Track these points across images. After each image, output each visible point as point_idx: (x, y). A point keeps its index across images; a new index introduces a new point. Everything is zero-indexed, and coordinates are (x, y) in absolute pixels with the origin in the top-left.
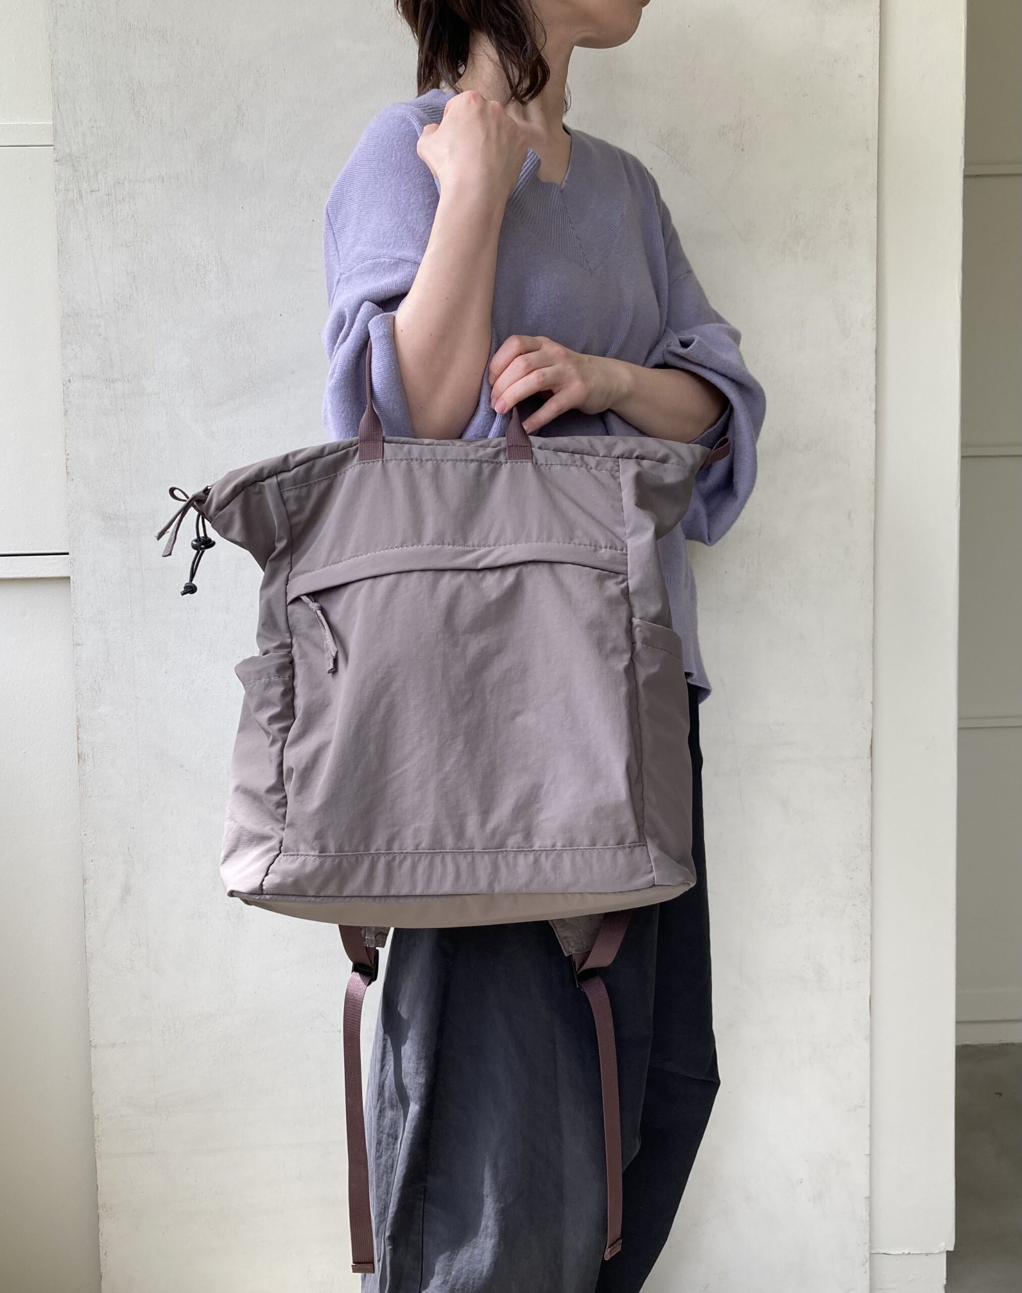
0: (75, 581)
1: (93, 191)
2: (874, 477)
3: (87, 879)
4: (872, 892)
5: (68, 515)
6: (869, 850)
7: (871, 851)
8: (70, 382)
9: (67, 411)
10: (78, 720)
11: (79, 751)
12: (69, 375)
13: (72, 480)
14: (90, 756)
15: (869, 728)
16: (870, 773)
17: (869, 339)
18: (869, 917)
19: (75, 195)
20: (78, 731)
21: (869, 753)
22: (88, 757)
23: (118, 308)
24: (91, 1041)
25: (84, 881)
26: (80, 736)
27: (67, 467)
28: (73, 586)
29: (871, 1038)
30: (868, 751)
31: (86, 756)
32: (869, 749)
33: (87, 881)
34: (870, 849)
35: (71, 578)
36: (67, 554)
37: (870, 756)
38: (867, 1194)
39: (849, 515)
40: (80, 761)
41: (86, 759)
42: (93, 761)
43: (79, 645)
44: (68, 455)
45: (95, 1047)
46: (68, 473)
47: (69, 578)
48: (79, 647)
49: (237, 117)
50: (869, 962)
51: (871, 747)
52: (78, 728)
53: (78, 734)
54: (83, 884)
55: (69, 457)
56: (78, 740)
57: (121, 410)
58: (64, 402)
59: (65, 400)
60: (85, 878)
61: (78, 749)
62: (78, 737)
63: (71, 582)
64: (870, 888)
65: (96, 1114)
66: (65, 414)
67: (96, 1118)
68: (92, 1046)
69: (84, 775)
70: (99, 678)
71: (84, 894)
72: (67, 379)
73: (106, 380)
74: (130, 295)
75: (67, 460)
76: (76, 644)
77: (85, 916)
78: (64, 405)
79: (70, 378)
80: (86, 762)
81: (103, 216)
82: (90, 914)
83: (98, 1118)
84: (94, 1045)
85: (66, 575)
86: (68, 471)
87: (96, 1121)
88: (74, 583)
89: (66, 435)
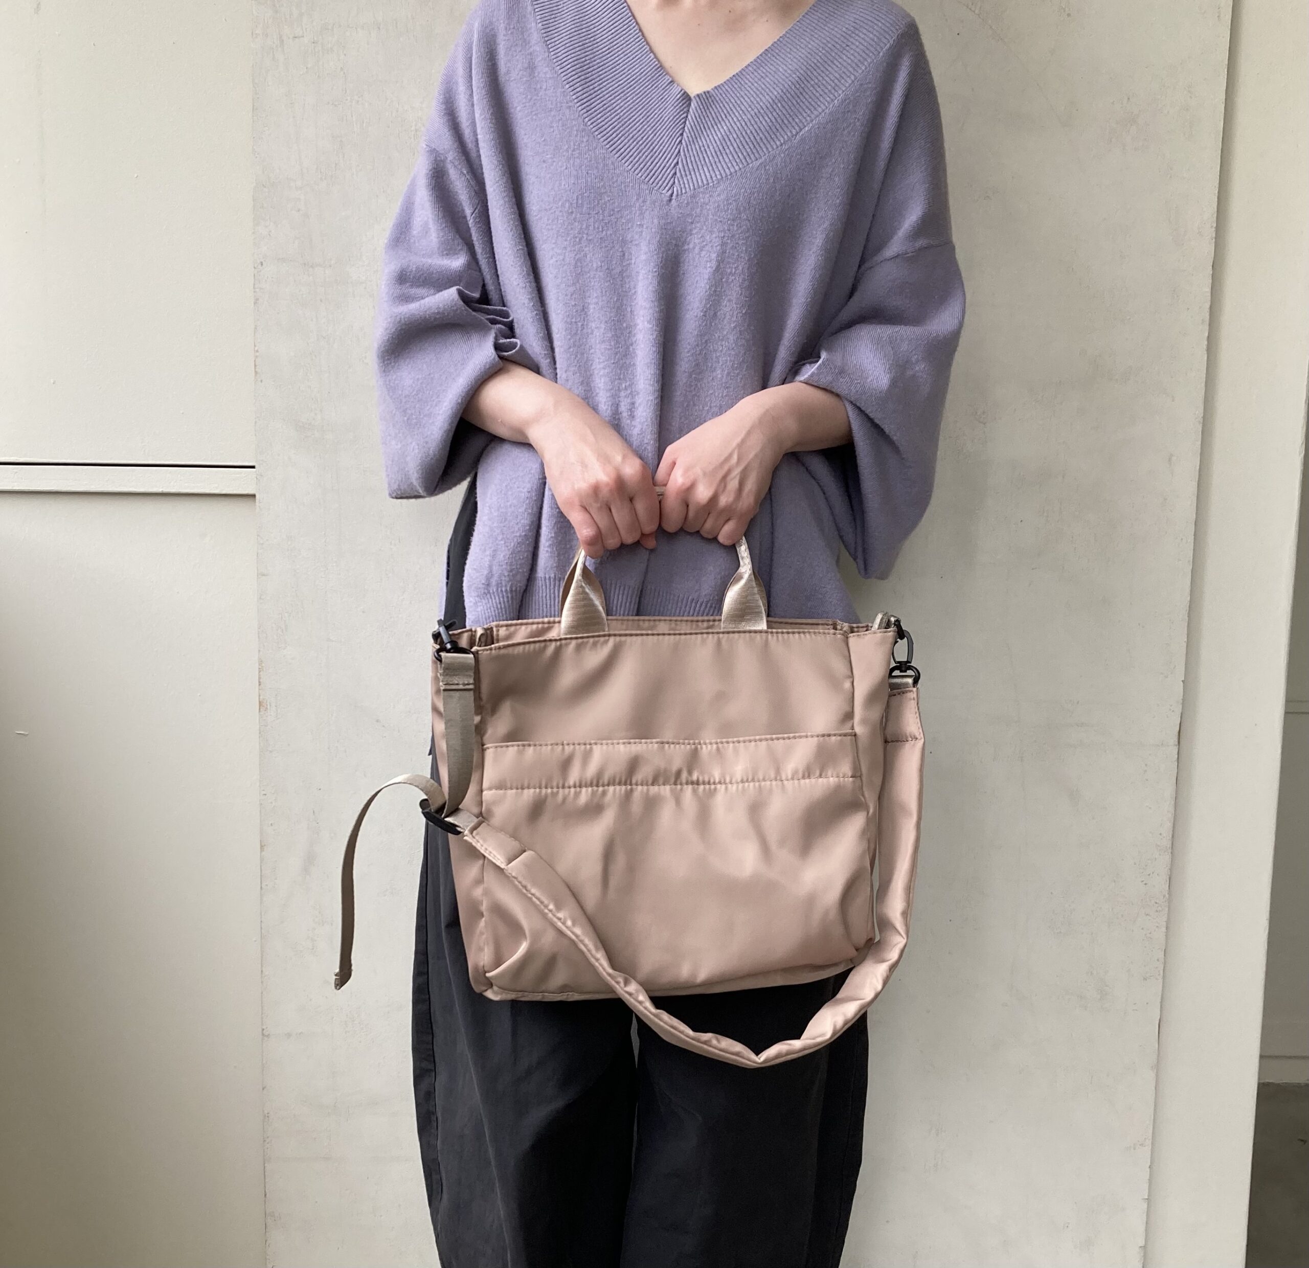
0: (262, 501)
1: (296, 37)
3: (265, 845)
4: (1170, 900)
5: (256, 423)
6: (1168, 852)
7: (1172, 853)
8: (262, 265)
9: (257, 299)
10: (261, 662)
11: (261, 697)
12: (261, 256)
13: (261, 381)
14: (273, 704)
15: (1178, 710)
16: (1177, 762)
17: (1206, 251)
19: (276, 41)
20: (259, 675)
21: (1177, 740)
23: (321, 179)
24: (263, 1030)
25: (262, 847)
26: (261, 680)
27: (255, 366)
28: (259, 506)
29: (1159, 1066)
30: (1177, 737)
31: (268, 703)
32: (1177, 734)
33: (265, 847)
34: (1170, 851)
35: (257, 496)
36: (253, 467)
37: (1177, 743)
38: (1142, 1242)
40: (261, 710)
41: (269, 707)
42: (277, 710)
43: (264, 575)
44: (257, 351)
45: (268, 1036)
46: (256, 372)
47: (254, 496)
48: (264, 578)
50: (1161, 980)
51: (1180, 732)
52: (260, 672)
53: (260, 678)
54: (261, 851)
55: (257, 354)
56: (260, 685)
57: (321, 301)
58: (254, 288)
59: (256, 286)
60: (263, 844)
61: (259, 696)
62: (259, 682)
63: (257, 501)
64: (1167, 896)
65: (266, 1112)
66: (255, 303)
67: (266, 1117)
68: (264, 1035)
69: (266, 726)
70: (286, 614)
71: (261, 862)
72: (259, 262)
73: (305, 264)
74: (336, 164)
75: (257, 357)
76: (261, 575)
77: (261, 887)
78: (254, 292)
79: (263, 261)
80: (269, 711)
81: (307, 68)
82: (267, 885)
83: (268, 1117)
84: (267, 1033)
85: (251, 492)
86: (257, 370)
87: (266, 1120)
88: (260, 502)
89: (256, 328)
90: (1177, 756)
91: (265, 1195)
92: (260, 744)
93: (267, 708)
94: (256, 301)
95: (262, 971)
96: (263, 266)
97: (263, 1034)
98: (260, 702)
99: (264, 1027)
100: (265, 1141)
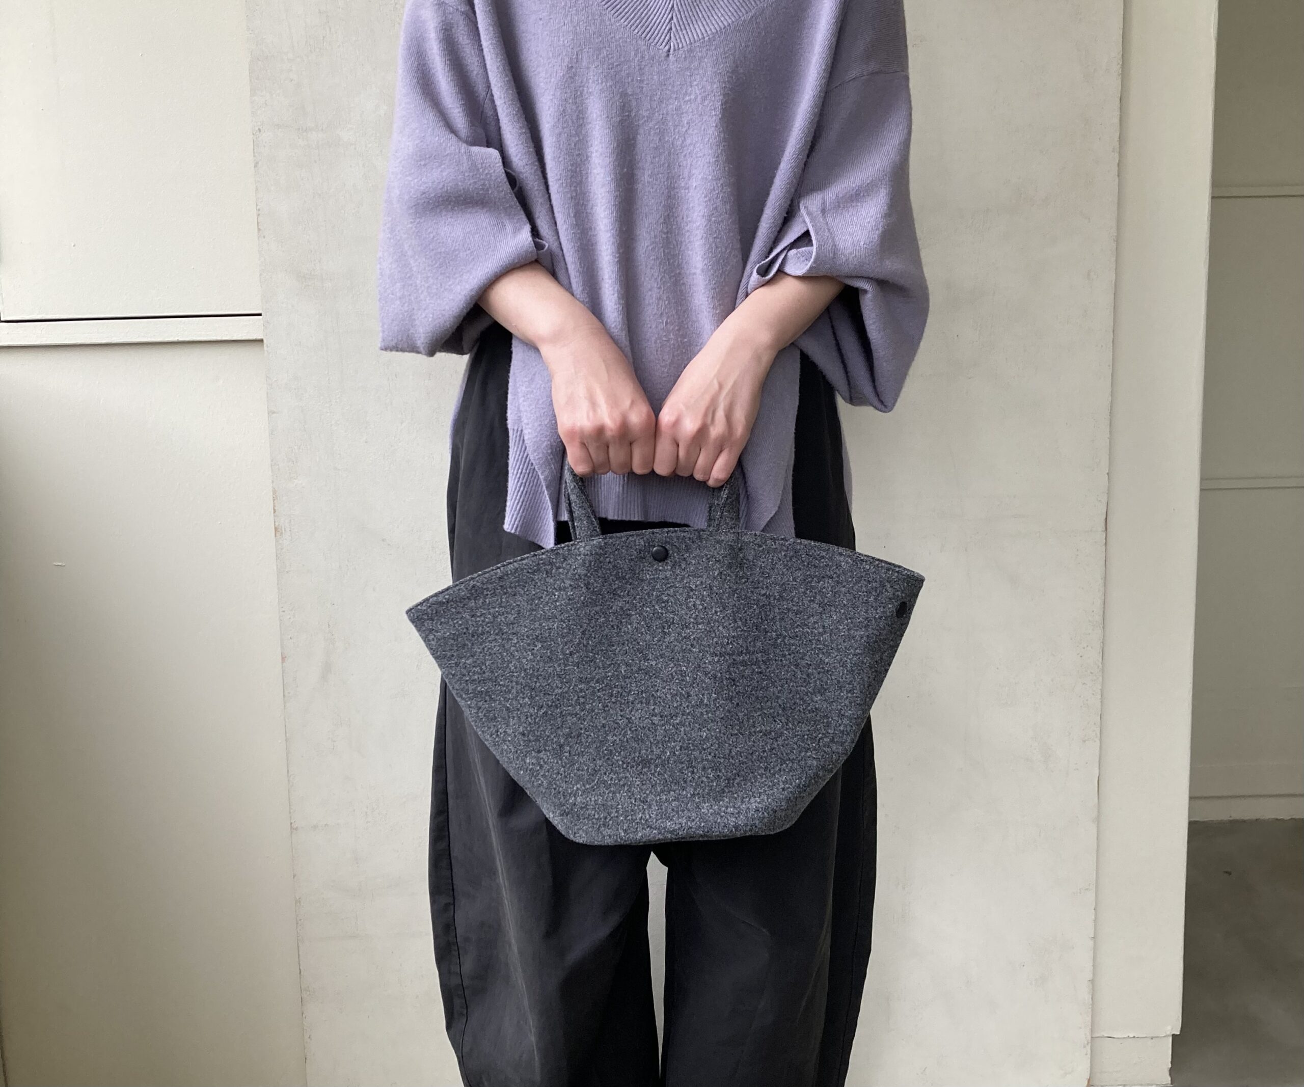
0: (269, 346)
2: (1115, 234)
3: (286, 657)
4: (1103, 671)
5: (260, 275)
6: (1100, 627)
7: (1103, 628)
8: (260, 131)
9: (257, 163)
10: (274, 492)
11: (277, 524)
12: (259, 123)
13: (264, 237)
14: (288, 530)
15: (1104, 500)
16: (1104, 547)
17: (1114, 84)
18: (1099, 697)
22: (285, 531)
23: (311, 51)
24: (291, 823)
25: (283, 659)
26: (276, 508)
27: (258, 223)
28: (267, 351)
29: (1098, 820)
30: (1103, 524)
31: (283, 530)
32: (1104, 522)
33: (286, 659)
34: (1102, 626)
35: (265, 341)
36: (260, 315)
37: (1104, 529)
38: (1090, 977)
39: (1089, 275)
40: (277, 535)
42: (291, 534)
43: (274, 413)
44: (259, 210)
45: (296, 829)
46: (259, 230)
47: (262, 341)
48: (274, 415)
50: (1098, 742)
51: (1106, 519)
52: (274, 500)
53: (274, 506)
54: (282, 663)
55: (260, 212)
56: (274, 512)
57: (315, 162)
58: (254, 153)
59: (255, 151)
60: (284, 656)
61: (275, 522)
62: (274, 510)
63: (265, 345)
64: (1101, 666)
65: (298, 898)
66: (255, 166)
67: (298, 901)
68: (293, 829)
69: (282, 549)
70: (296, 447)
71: (283, 673)
72: (257, 129)
73: (299, 129)
74: (324, 37)
75: (259, 215)
76: (271, 413)
77: (284, 695)
78: (254, 156)
79: (261, 127)
80: (284, 536)
82: (289, 693)
83: (300, 902)
84: (295, 827)
85: (259, 337)
86: (260, 227)
87: (298, 904)
88: (267, 347)
89: (257, 189)
90: (1104, 542)
91: (300, 972)
92: (277, 565)
93: (282, 533)
95: (288, 771)
96: (261, 133)
97: (291, 827)
99: (293, 821)
100: (297, 923)
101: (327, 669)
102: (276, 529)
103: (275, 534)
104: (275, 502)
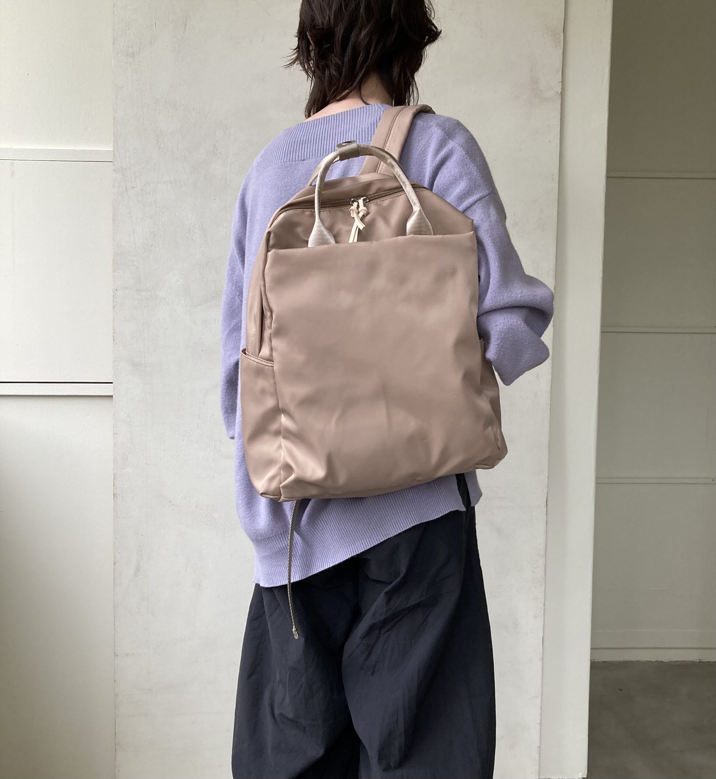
0: (116, 399)
1: (133, 187)
3: (116, 563)
4: (545, 580)
5: (113, 363)
6: (544, 557)
8: (117, 290)
9: (114, 306)
10: (114, 475)
11: (115, 492)
12: (117, 286)
13: (116, 344)
14: (121, 495)
15: (545, 490)
16: (546, 515)
18: (543, 594)
19: (123, 189)
20: (114, 481)
22: (119, 496)
23: (145, 251)
24: (115, 652)
25: (114, 564)
26: (115, 484)
27: (113, 337)
28: (115, 402)
29: (543, 661)
30: (545, 502)
33: (116, 564)
35: (114, 396)
36: (112, 383)
37: (546, 506)
38: (538, 745)
40: (115, 498)
41: (118, 496)
42: (122, 498)
43: (116, 434)
44: (114, 330)
46: (114, 340)
48: (116, 435)
49: (214, 150)
50: (543, 618)
51: (547, 500)
52: (114, 480)
53: (114, 483)
54: (114, 566)
55: (114, 331)
56: (114, 486)
57: (145, 307)
58: (113, 301)
59: (114, 300)
60: (115, 562)
61: (114, 491)
62: (114, 485)
63: (113, 399)
64: (544, 578)
65: (116, 693)
66: (114, 308)
67: (116, 695)
69: (116, 505)
70: (127, 452)
71: (114, 572)
72: (115, 289)
73: (137, 290)
74: (152, 245)
75: (114, 332)
76: (115, 434)
77: (114, 583)
78: (113, 303)
79: (117, 288)
80: (118, 498)
81: (138, 201)
82: (117, 582)
83: (117, 695)
84: (117, 654)
85: (111, 395)
86: (114, 339)
87: (116, 697)
88: (115, 400)
89: (114, 319)
90: (546, 512)
91: (116, 734)
92: (114, 514)
93: (117, 497)
94: (114, 307)
95: (114, 624)
97: (115, 654)
98: (114, 494)
99: (115, 651)
100: (115, 707)
101: (138, 569)
102: (114, 495)
103: (114, 497)
104: (115, 480)
